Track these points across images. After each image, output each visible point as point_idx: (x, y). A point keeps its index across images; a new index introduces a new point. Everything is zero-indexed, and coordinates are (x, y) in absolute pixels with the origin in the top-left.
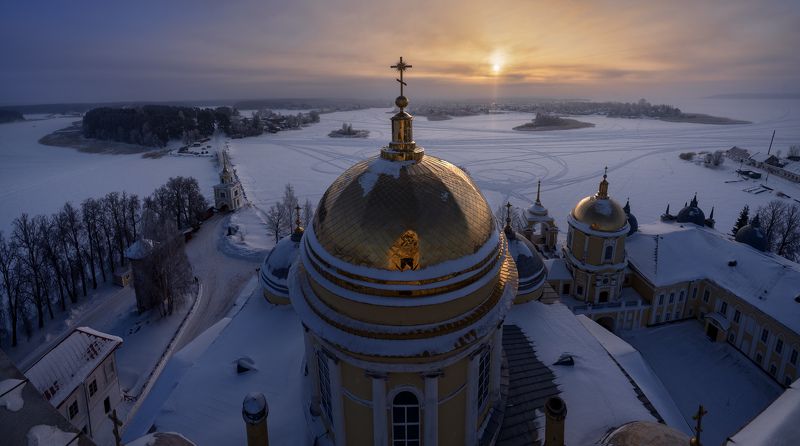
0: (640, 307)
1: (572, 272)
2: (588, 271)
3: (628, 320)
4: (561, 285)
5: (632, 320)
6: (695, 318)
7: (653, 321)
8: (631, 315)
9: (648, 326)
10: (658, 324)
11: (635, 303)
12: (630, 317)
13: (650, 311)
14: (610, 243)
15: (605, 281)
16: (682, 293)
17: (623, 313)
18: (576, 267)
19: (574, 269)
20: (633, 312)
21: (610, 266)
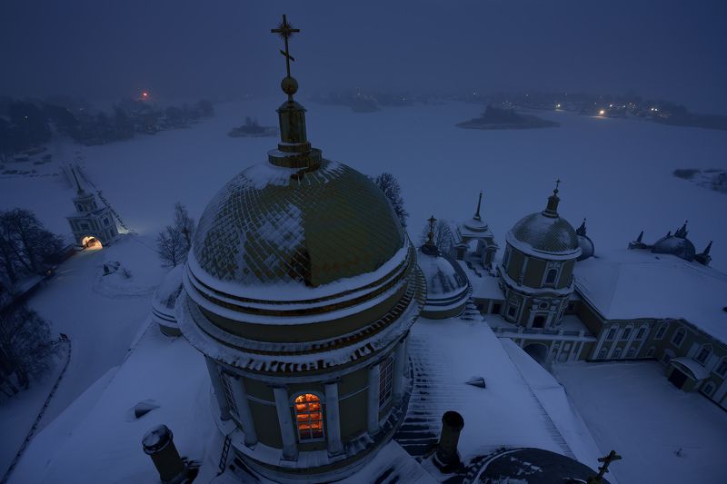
0: (582, 339)
1: (505, 291)
2: (524, 293)
3: (563, 351)
4: (491, 304)
5: (569, 352)
6: (655, 359)
7: (595, 357)
8: (568, 346)
9: (588, 361)
10: (599, 361)
11: (577, 334)
12: (567, 348)
13: (593, 345)
14: (555, 266)
15: (544, 306)
16: (643, 330)
17: (559, 342)
18: (510, 287)
19: (508, 289)
20: (572, 343)
21: (552, 290)
